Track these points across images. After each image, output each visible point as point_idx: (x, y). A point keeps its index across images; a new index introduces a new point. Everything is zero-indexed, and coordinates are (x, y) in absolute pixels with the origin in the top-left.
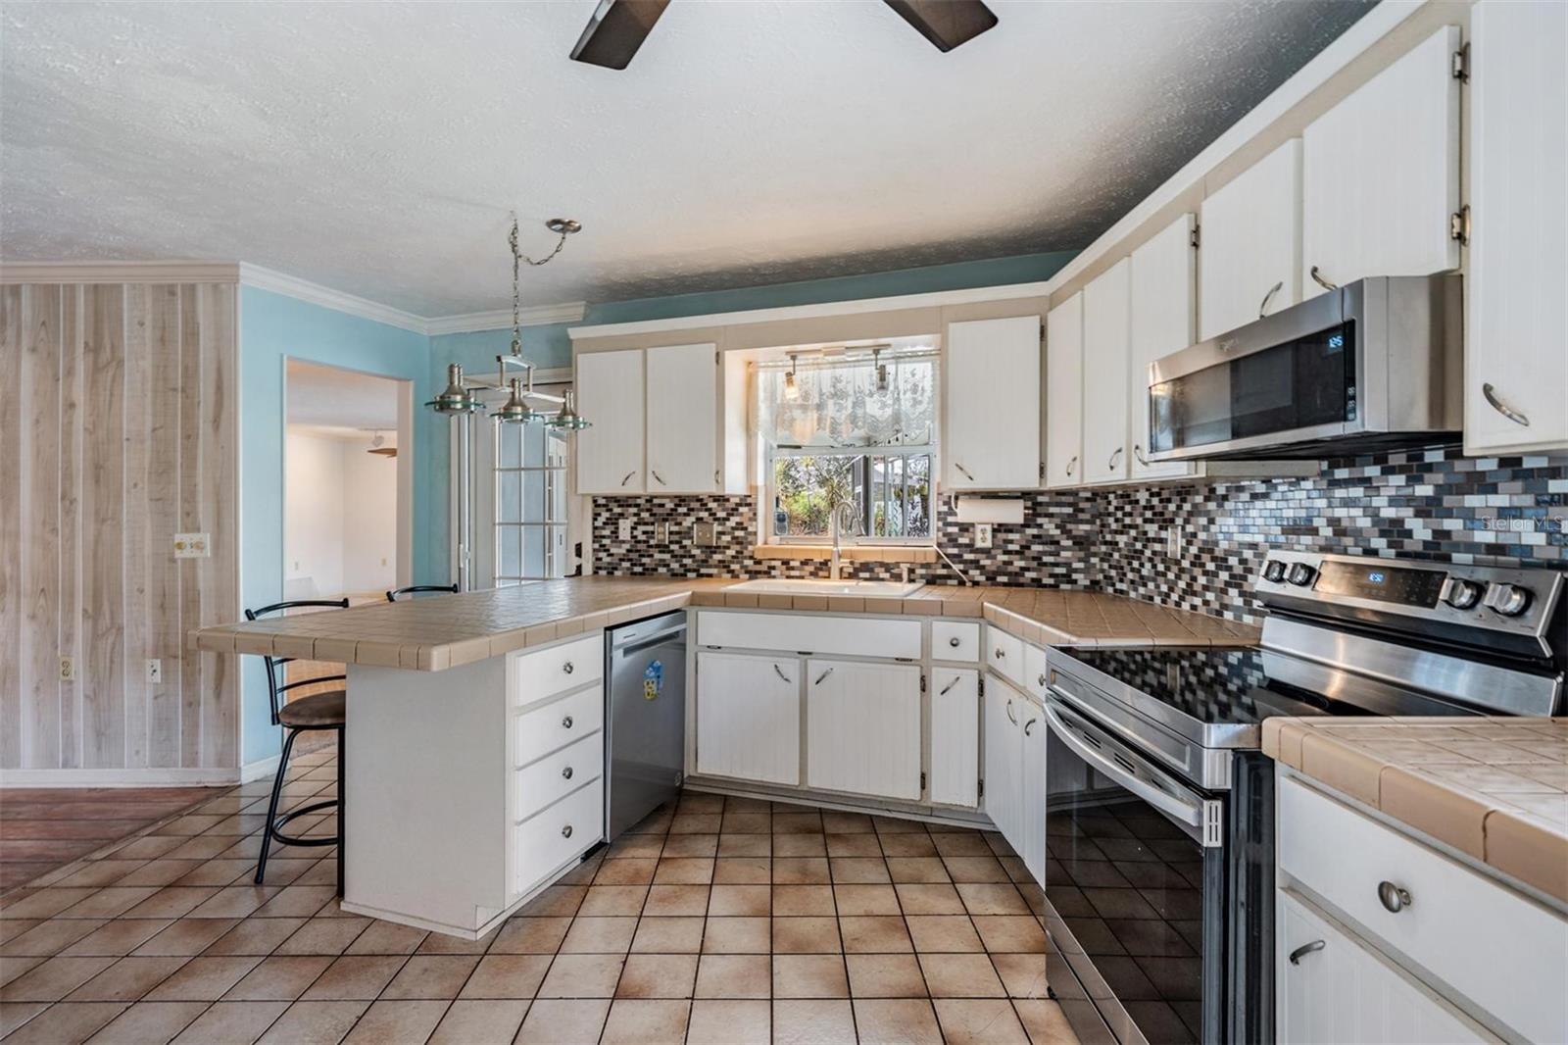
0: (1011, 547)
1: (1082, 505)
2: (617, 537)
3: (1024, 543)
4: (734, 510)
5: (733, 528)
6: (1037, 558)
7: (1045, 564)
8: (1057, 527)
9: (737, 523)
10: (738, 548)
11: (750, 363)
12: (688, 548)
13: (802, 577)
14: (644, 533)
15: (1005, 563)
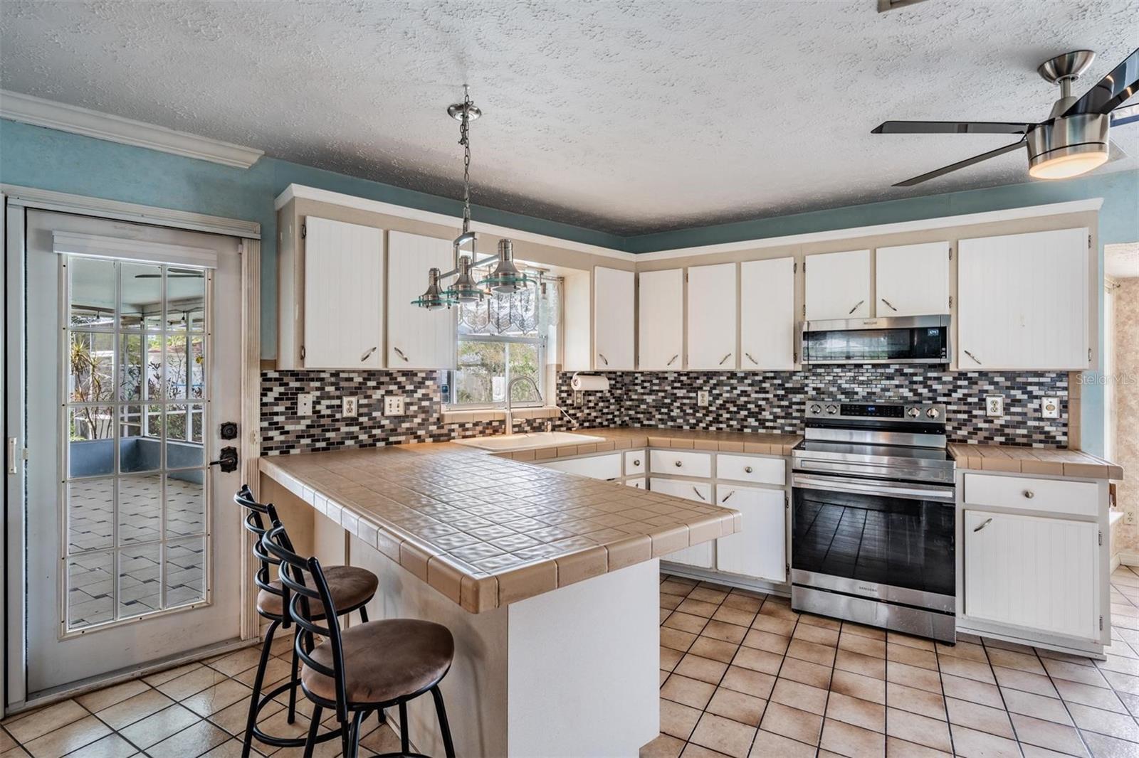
0: (590, 405)
1: (618, 379)
2: (296, 413)
3: (596, 402)
4: (421, 384)
5: (420, 399)
6: (601, 410)
7: (604, 414)
9: (423, 395)
10: (423, 416)
12: (378, 419)
13: (474, 436)
14: (328, 407)
15: (587, 414)
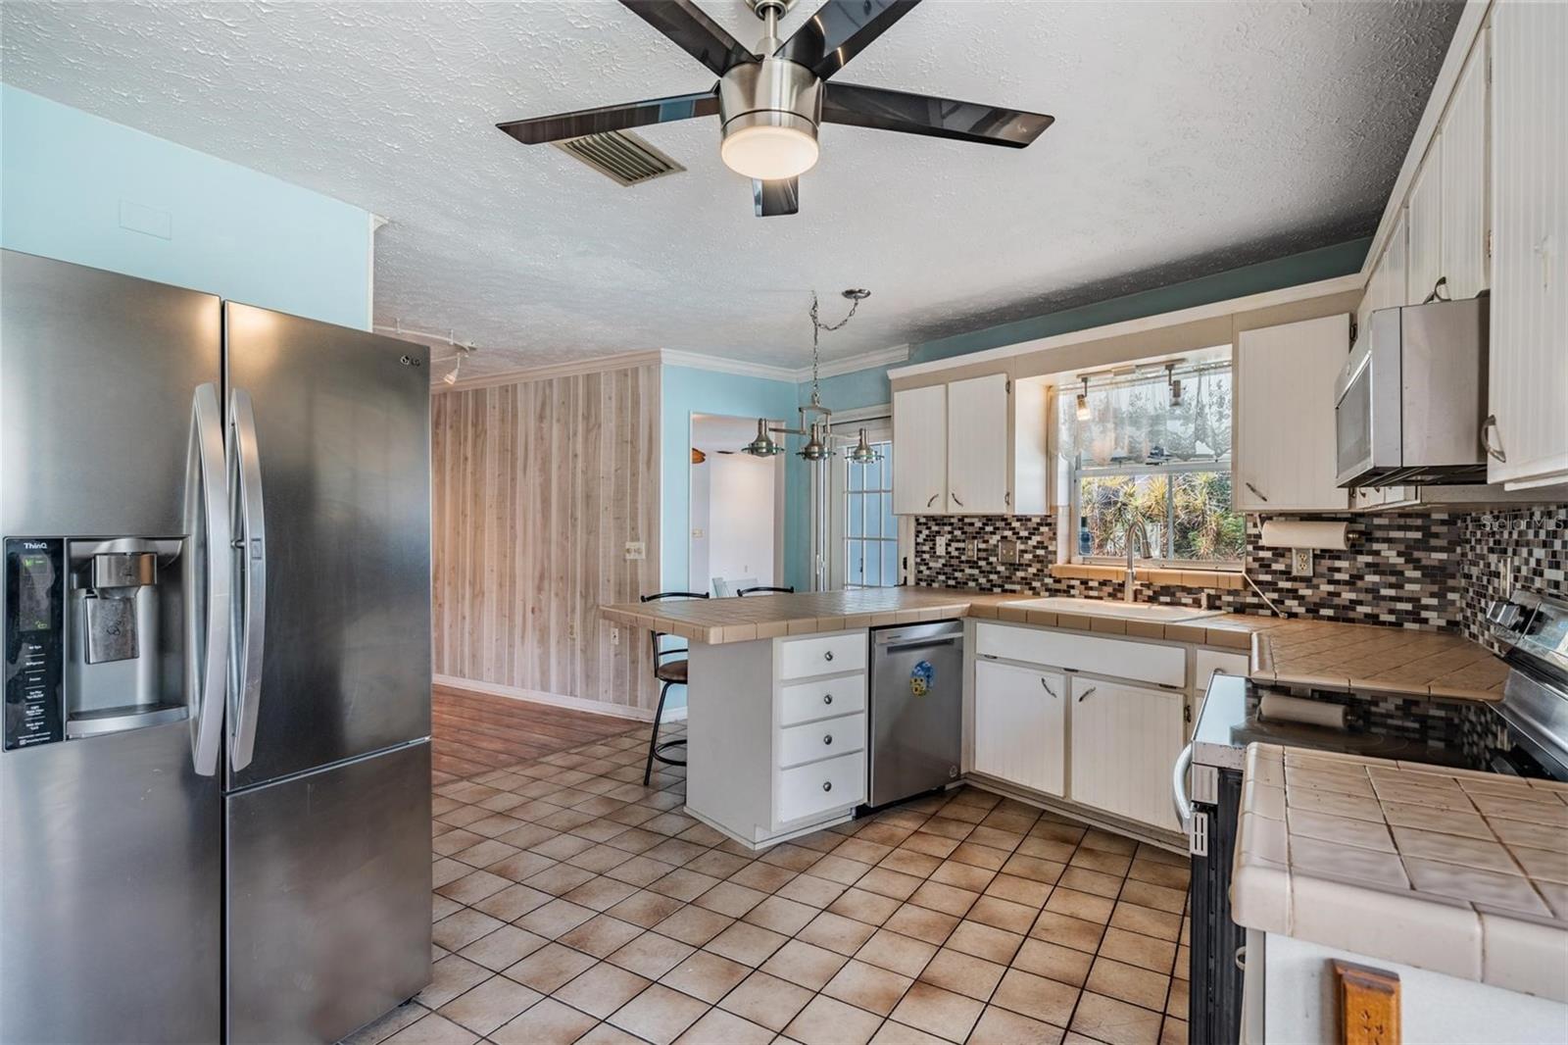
0: (1337, 576)
1: (1435, 529)
2: (935, 552)
3: (1355, 572)
4: (1035, 531)
5: (1034, 547)
6: (1373, 591)
7: (1384, 598)
8: (1399, 554)
9: (1038, 542)
10: (1039, 566)
11: (1050, 387)
12: (994, 565)
13: (1101, 598)
14: (957, 549)
15: (1330, 594)
